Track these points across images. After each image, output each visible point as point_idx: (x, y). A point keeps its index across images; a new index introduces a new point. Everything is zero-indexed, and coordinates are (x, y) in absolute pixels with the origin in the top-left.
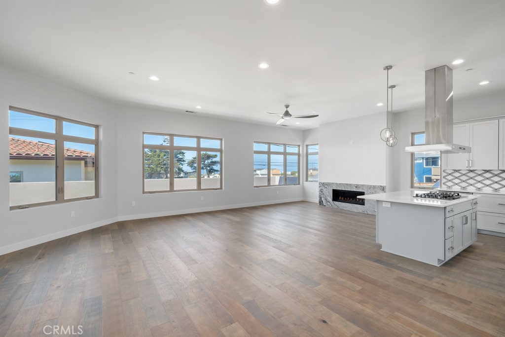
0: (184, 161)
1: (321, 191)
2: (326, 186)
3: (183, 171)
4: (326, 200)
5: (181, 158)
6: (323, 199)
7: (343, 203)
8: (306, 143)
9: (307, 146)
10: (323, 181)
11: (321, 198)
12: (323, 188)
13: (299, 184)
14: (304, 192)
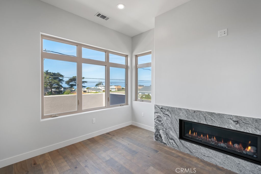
0: (63, 81)
1: (158, 119)
2: (167, 113)
3: (62, 87)
4: (167, 134)
5: (61, 79)
6: (161, 132)
8: (135, 53)
9: (136, 56)
10: (161, 104)
11: (158, 130)
12: (161, 115)
13: (127, 104)
14: (133, 114)
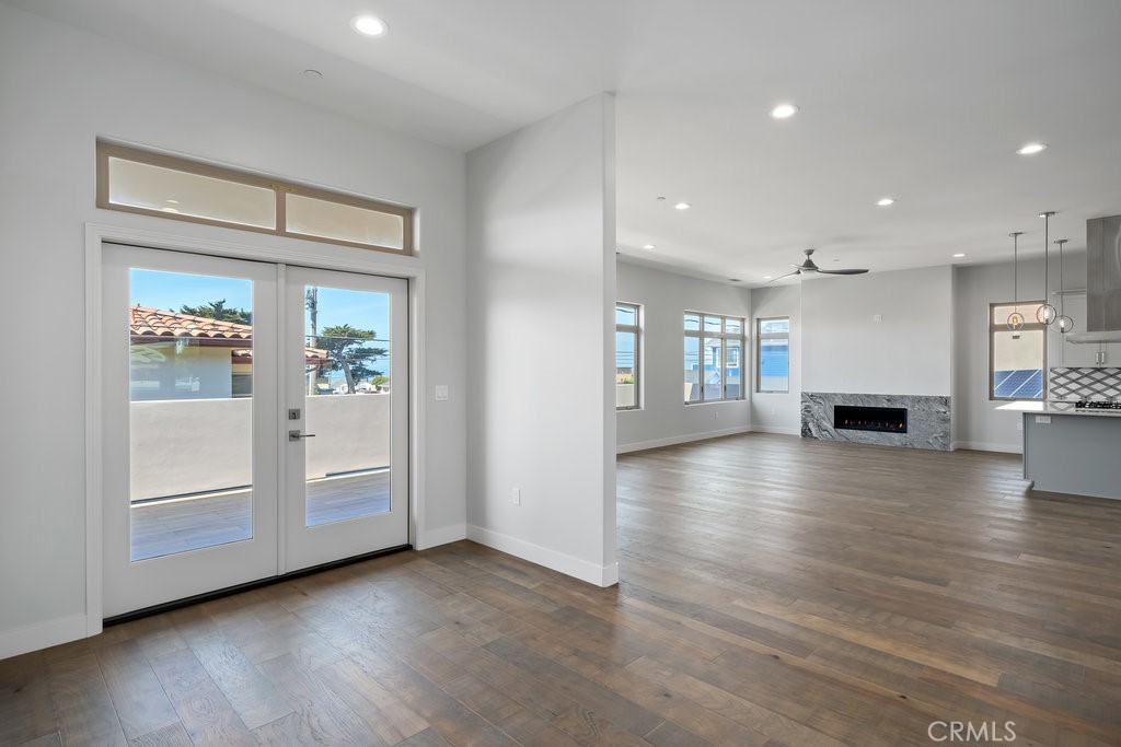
1: (807, 410)
2: (818, 400)
4: (819, 426)
6: (811, 425)
7: (859, 431)
8: (757, 315)
9: (759, 320)
10: (810, 391)
11: (805, 424)
12: (811, 404)
13: (743, 398)
14: (753, 413)
